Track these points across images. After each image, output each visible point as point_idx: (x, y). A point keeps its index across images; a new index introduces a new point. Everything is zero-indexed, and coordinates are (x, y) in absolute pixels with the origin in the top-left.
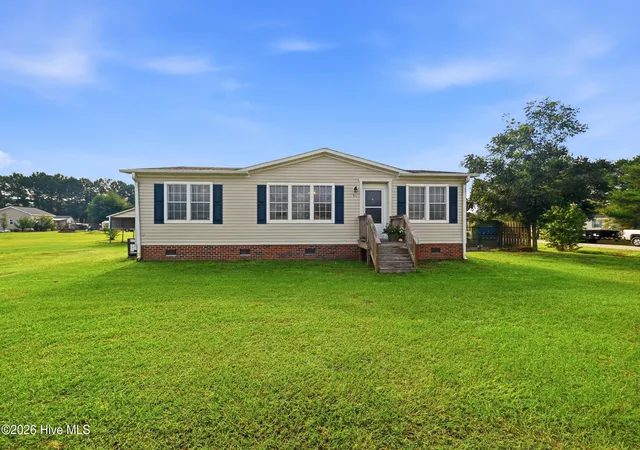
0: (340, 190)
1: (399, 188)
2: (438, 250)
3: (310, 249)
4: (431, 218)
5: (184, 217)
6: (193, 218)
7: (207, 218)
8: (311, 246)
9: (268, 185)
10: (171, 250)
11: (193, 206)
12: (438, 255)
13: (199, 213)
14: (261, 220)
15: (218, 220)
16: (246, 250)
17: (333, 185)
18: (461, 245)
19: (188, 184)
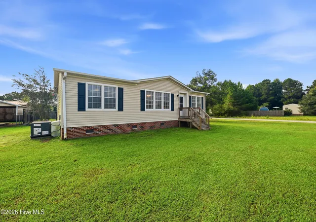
0: (172, 96)
3: (162, 123)
5: (99, 107)
6: (106, 107)
7: (114, 107)
8: (163, 122)
9: (146, 90)
10: (90, 129)
11: (106, 99)
13: (109, 104)
14: (143, 109)
15: (121, 109)
16: (135, 126)
17: (170, 93)
19: (103, 85)
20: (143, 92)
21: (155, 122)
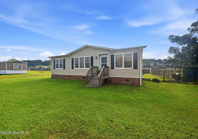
0: (92, 58)
1: (111, 55)
2: (128, 80)
3: (84, 77)
4: (125, 67)
6: (60, 68)
9: (74, 58)
10: (56, 76)
11: (60, 65)
12: (128, 83)
15: (64, 68)
17: (90, 56)
18: (140, 79)
20: (73, 59)
21: (80, 76)
